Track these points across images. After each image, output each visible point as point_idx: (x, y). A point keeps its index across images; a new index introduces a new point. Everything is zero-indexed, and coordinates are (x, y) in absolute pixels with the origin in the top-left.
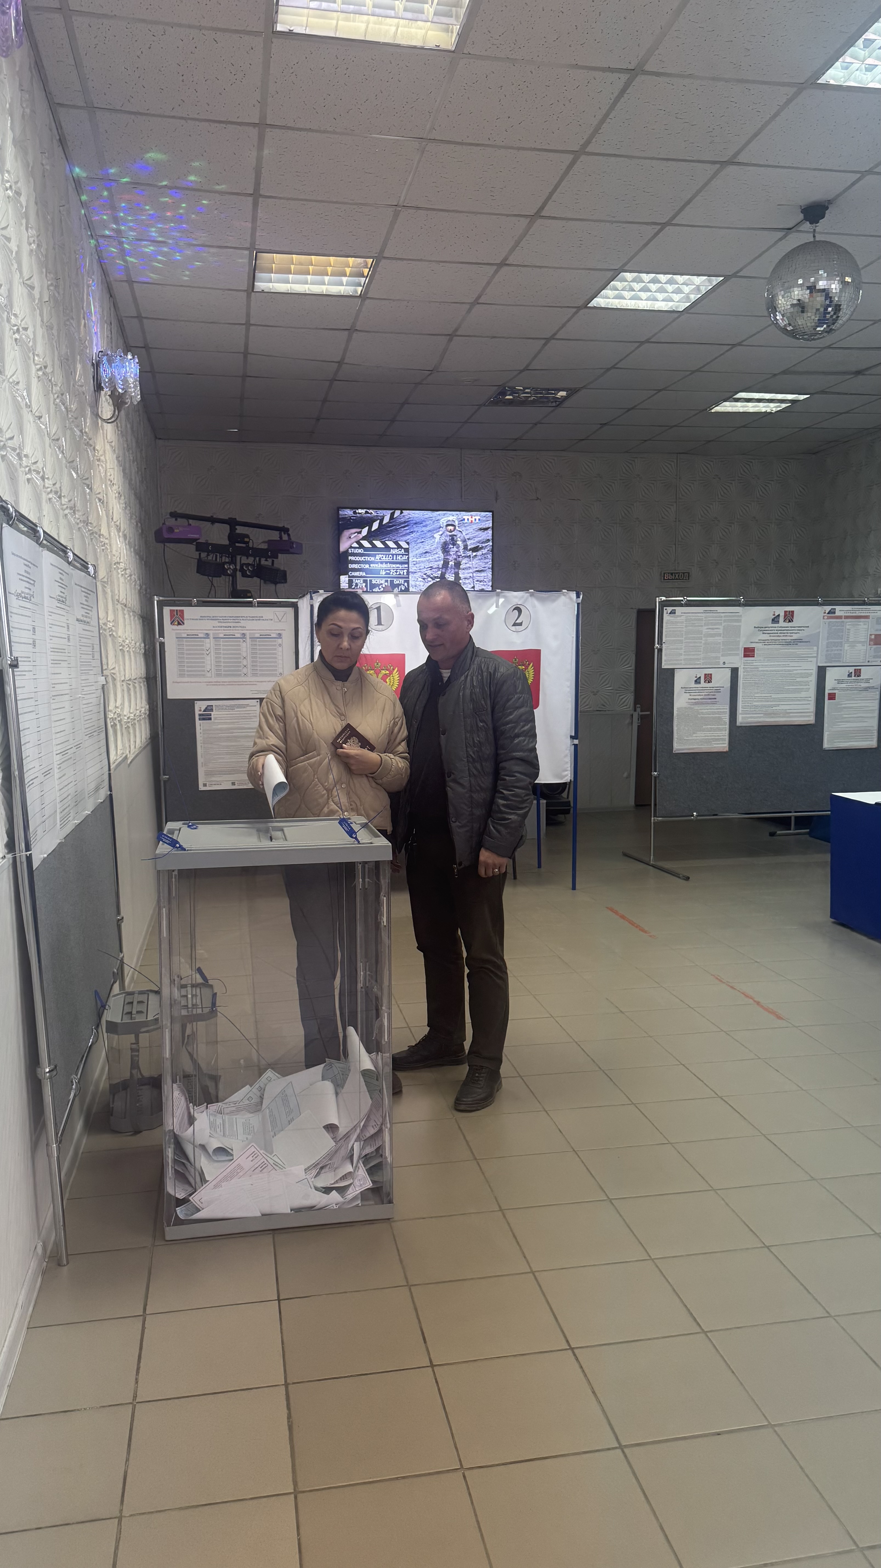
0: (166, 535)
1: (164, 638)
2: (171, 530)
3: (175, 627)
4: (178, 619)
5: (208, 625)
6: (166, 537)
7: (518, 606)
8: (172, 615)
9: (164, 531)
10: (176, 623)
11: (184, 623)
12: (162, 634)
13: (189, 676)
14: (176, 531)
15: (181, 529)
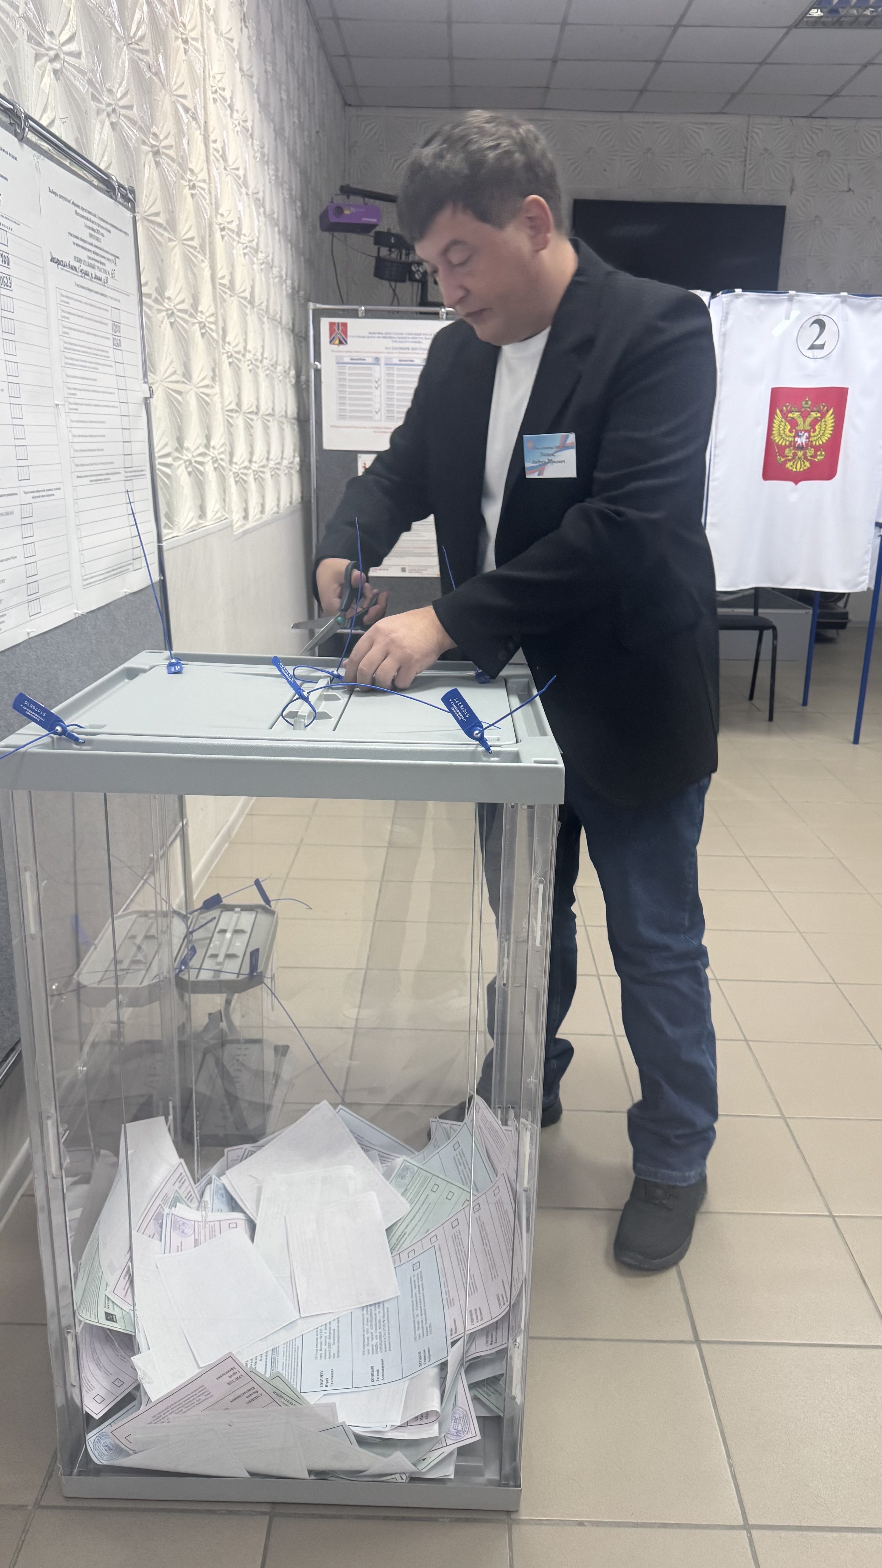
0: (333, 219)
1: (320, 362)
2: (339, 210)
3: (335, 347)
4: (340, 336)
5: (380, 345)
6: (332, 221)
7: (821, 317)
8: (332, 332)
9: (331, 214)
10: (337, 342)
11: (346, 342)
12: (318, 357)
13: (351, 417)
14: (347, 212)
15: (353, 210)
